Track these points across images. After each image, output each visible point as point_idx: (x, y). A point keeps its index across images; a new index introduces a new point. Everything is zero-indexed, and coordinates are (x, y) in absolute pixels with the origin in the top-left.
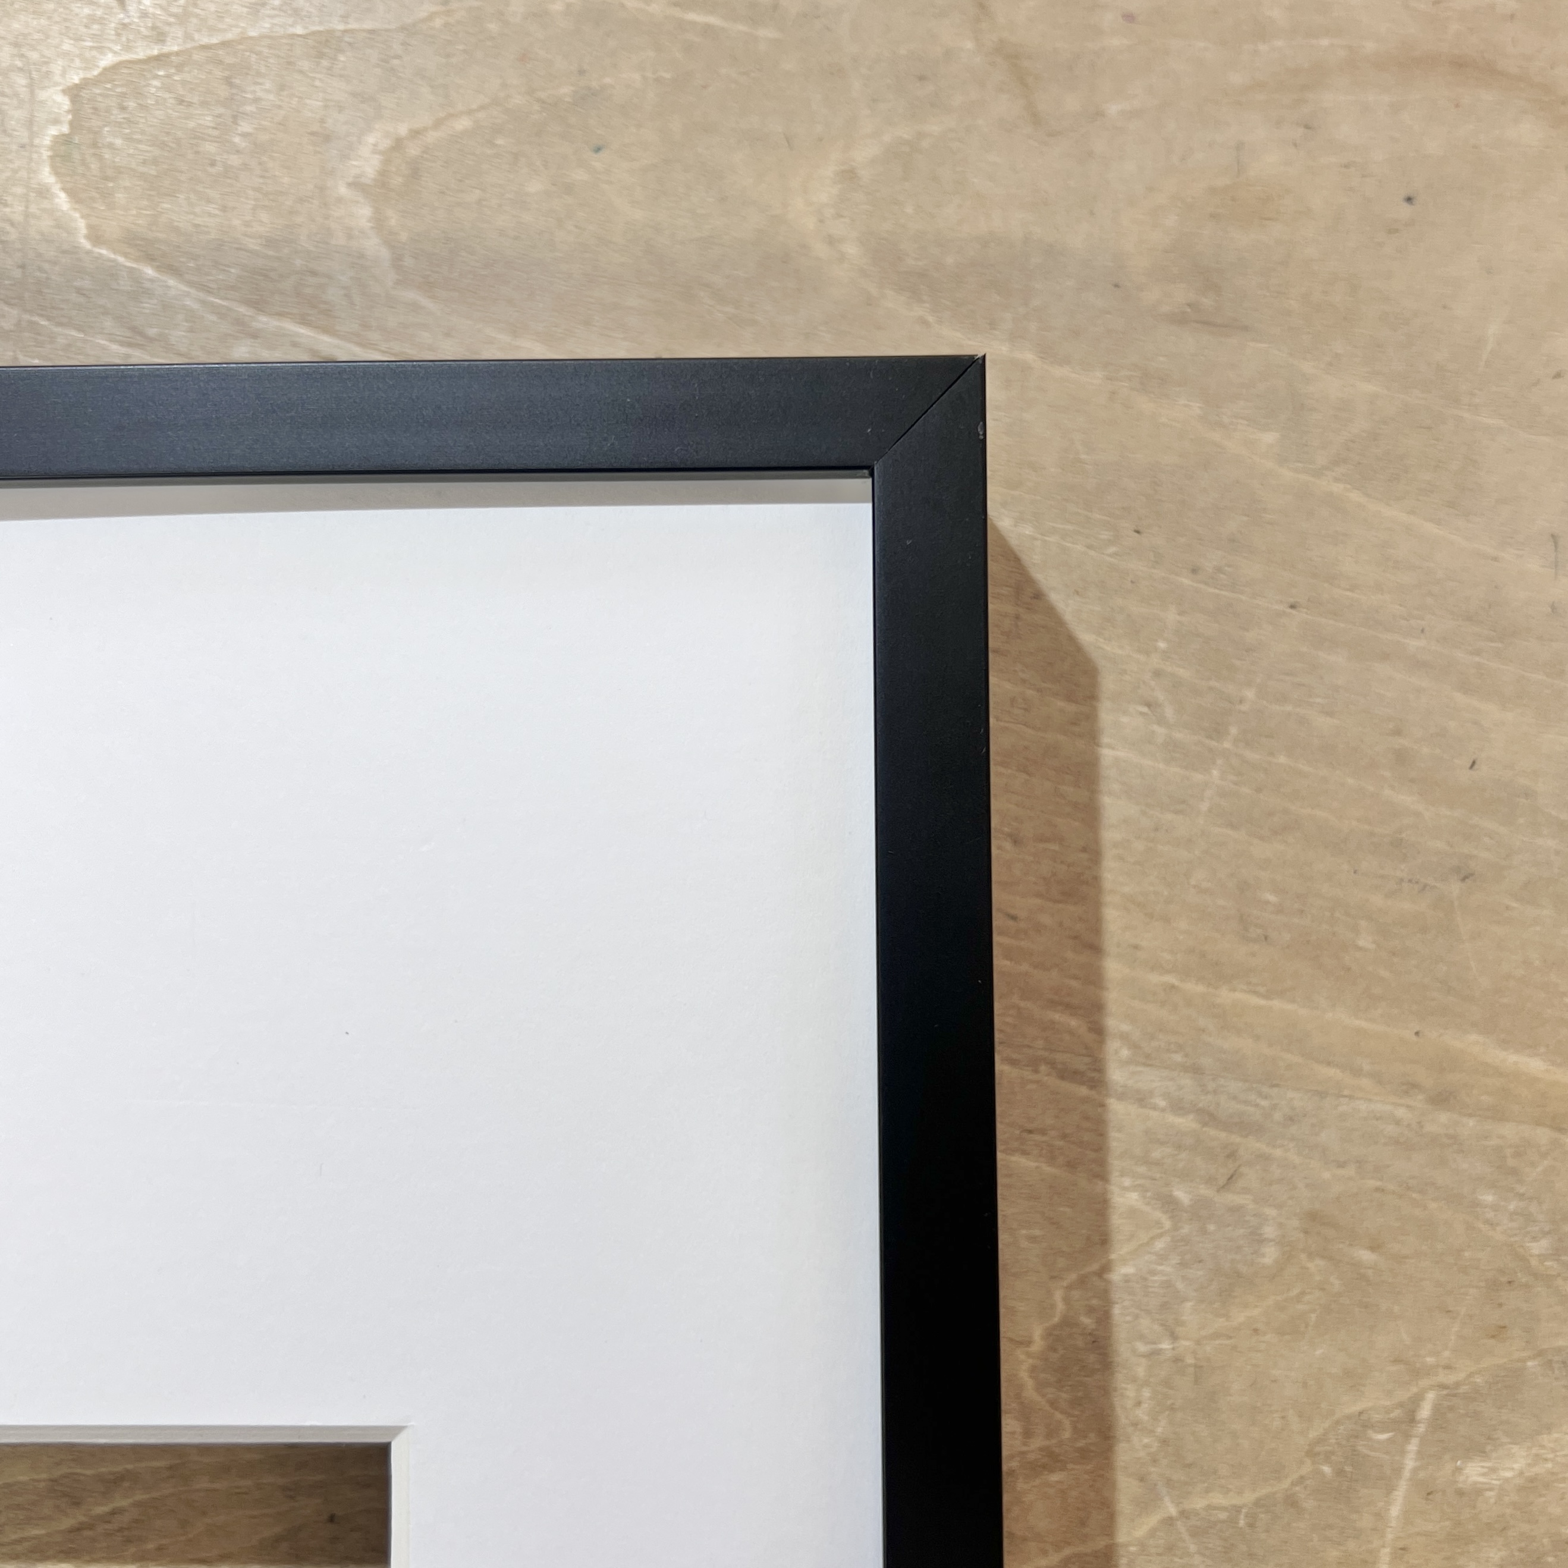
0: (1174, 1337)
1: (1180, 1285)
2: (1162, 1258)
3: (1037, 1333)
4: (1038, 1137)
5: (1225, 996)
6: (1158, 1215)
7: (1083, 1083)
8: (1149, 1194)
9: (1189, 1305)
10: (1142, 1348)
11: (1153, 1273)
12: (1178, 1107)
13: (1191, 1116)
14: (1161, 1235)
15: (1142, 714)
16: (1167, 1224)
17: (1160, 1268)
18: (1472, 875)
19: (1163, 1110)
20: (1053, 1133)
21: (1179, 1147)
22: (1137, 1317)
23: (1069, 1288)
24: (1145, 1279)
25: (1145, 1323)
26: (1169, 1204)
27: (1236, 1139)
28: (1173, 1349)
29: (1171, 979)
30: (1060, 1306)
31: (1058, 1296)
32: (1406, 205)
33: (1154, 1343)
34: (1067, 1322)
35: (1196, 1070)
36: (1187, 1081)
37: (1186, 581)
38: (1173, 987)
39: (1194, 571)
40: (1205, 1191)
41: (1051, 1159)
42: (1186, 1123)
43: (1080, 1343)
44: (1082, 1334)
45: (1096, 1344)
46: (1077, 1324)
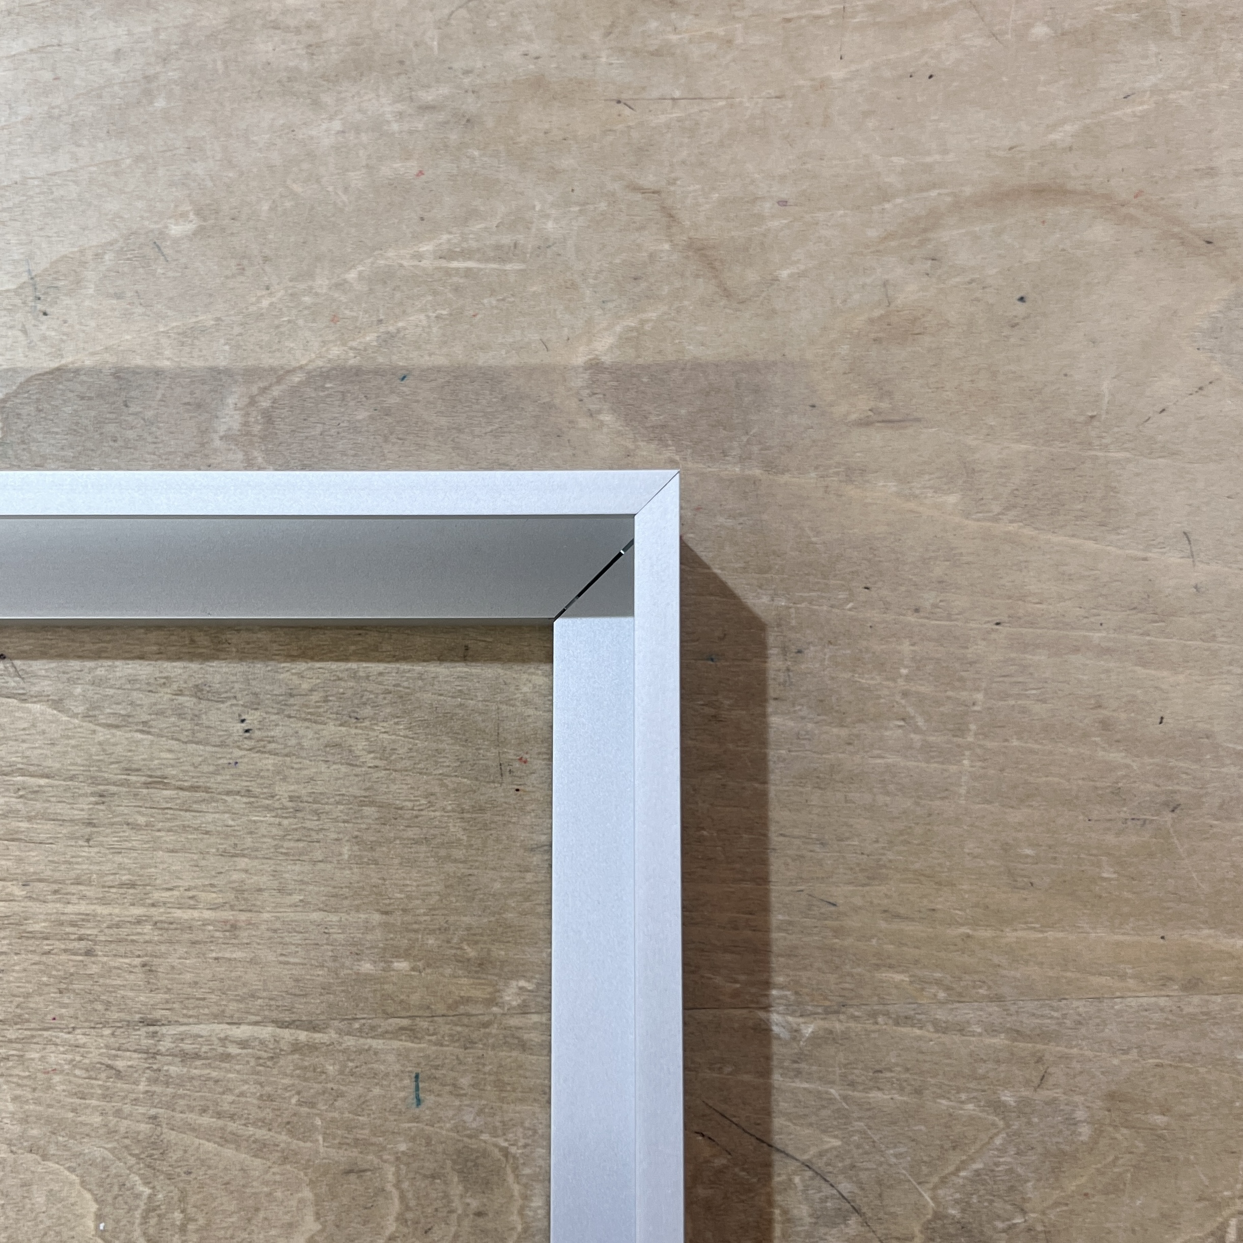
0: (1023, 1212)
1: (1020, 1170)
2: (1003, 1151)
3: (916, 1228)
4: (888, 1075)
5: (1011, 936)
6: (992, 1118)
7: (913, 1026)
8: (982, 1104)
9: (1030, 1184)
10: (1000, 1225)
11: (997, 1164)
12: (991, 1030)
13: (1003, 1036)
14: (997, 1134)
15: (900, 727)
16: (1001, 1124)
17: (1002, 1160)
18: (1179, 805)
19: (980, 1035)
20: (898, 1069)
21: (998, 1062)
22: (992, 1201)
23: (935, 1188)
24: (992, 1171)
25: (999, 1204)
26: (998, 1107)
27: (1039, 1046)
28: (1025, 1221)
29: (965, 930)
30: (932, 1204)
31: (927, 1196)
32: (1019, 303)
33: (1008, 1220)
34: (937, 1216)
35: (999, 999)
36: (994, 1008)
37: (912, 619)
38: (968, 936)
39: (917, 610)
40: (1025, 1093)
41: (902, 1089)
42: (1000, 1041)
43: (952, 1230)
44: (952, 1224)
45: (964, 1228)
46: (946, 1217)
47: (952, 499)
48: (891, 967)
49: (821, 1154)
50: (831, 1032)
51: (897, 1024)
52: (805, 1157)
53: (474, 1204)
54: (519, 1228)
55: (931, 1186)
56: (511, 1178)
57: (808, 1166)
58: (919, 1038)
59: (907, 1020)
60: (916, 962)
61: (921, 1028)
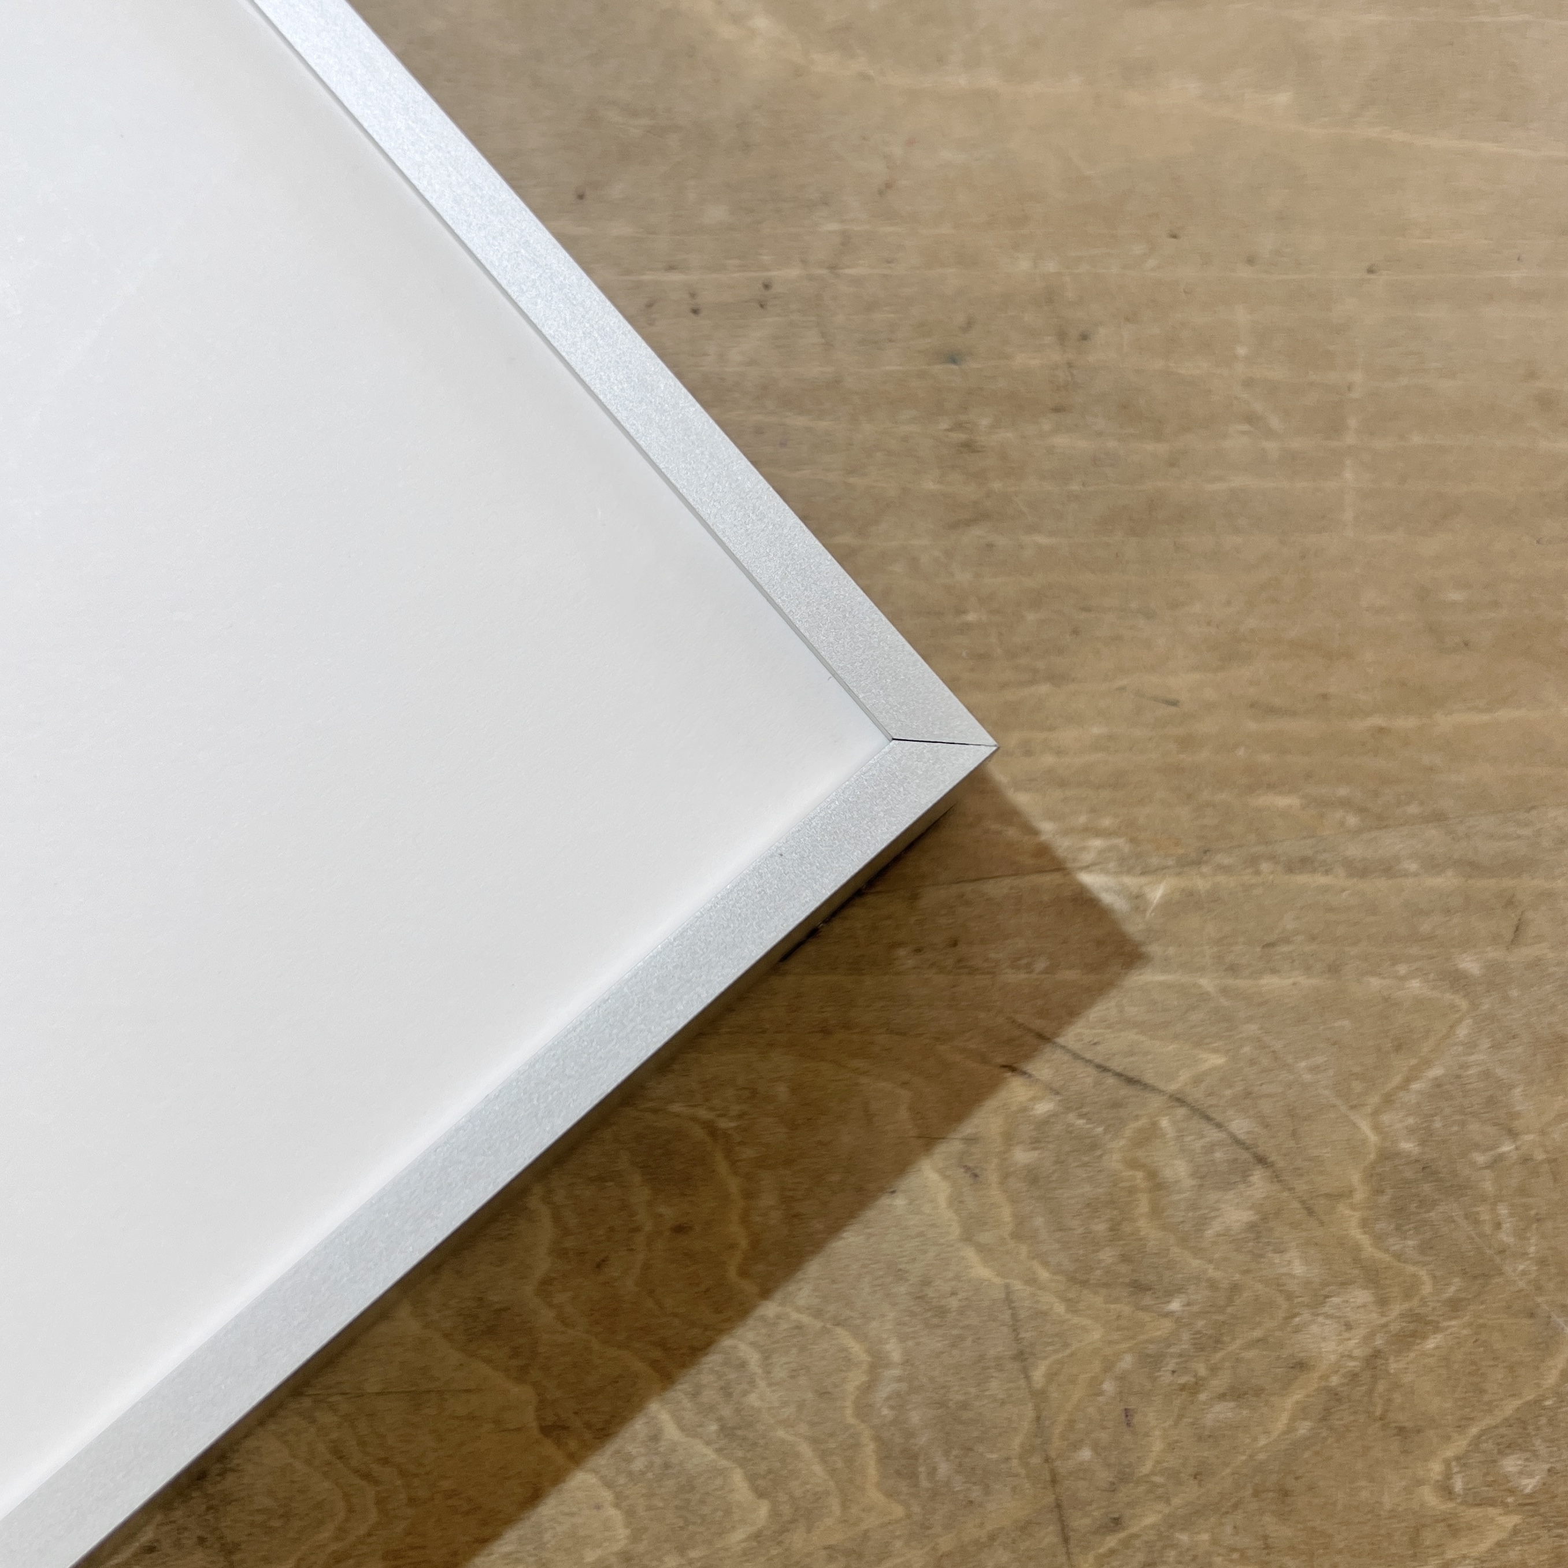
0: (1513, 1134)
1: (1500, 1072)
2: (1471, 1046)
3: (1355, 1178)
4: (1285, 949)
5: (1445, 722)
6: (1448, 996)
7: (1314, 871)
8: (1432, 976)
9: (1518, 1091)
10: (1480, 1158)
11: (1464, 1066)
12: (1433, 865)
13: (1450, 873)
14: (1460, 1021)
15: (1244, 433)
16: (1464, 1004)
17: (1473, 1058)
19: (1416, 875)
20: (1300, 938)
21: (1447, 911)
22: (1463, 1124)
23: (1376, 1113)
24: (1458, 1077)
25: (1474, 1126)
26: (1457, 980)
27: (1508, 883)
28: (1517, 1149)
29: (1378, 720)
30: (1373, 1138)
31: (1365, 1127)
33: (1491, 1149)
34: (1386, 1155)
35: (1438, 818)
36: (1433, 832)
37: (1244, 272)
38: (1381, 730)
39: (1250, 261)
40: (1494, 953)
41: (1308, 969)
42: (1447, 881)
43: (1409, 1174)
44: (1408, 1164)
45: (1427, 1170)
46: (1398, 1154)
47: (1283, 98)
48: (1271, 787)
49: (1197, 1080)
50: (1191, 894)
51: (1290, 869)
52: (1172, 1087)
53: (669, 1213)
54: (744, 1243)
55: (1369, 1110)
56: (722, 1167)
57: (1178, 1100)
58: (1325, 889)
59: (1306, 864)
60: (1308, 776)
61: (1327, 872)
